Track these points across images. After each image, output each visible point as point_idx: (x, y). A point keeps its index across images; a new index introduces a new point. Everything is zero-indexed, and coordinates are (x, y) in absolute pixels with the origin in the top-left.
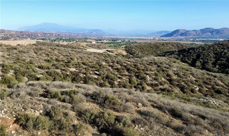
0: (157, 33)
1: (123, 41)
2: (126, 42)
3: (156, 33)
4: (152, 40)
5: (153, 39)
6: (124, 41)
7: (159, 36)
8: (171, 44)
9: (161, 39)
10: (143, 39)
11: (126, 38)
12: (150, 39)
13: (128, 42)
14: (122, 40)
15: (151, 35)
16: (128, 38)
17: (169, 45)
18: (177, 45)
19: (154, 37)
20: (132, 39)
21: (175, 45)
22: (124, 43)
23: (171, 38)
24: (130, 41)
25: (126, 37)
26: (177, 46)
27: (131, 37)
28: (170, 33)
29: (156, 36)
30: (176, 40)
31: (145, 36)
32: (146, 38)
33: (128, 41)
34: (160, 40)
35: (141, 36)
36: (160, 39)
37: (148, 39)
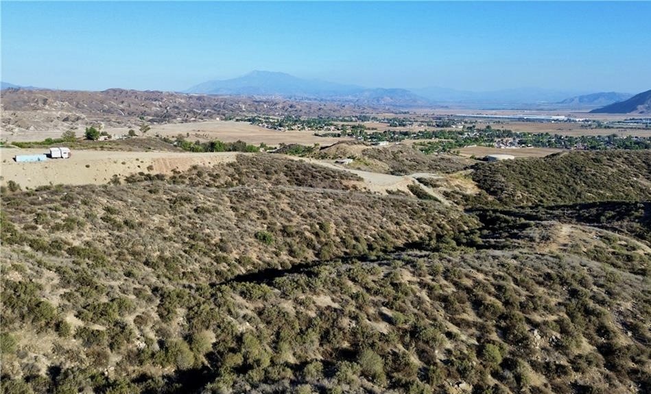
0: (581, 99)
1: (471, 128)
2: (479, 130)
3: (578, 99)
4: (562, 125)
5: (566, 119)
6: (474, 126)
7: (587, 108)
8: (626, 156)
9: (594, 121)
10: (534, 120)
11: (480, 117)
12: (557, 120)
13: (486, 131)
14: (466, 122)
15: (560, 105)
16: (485, 117)
17: (618, 161)
18: (644, 162)
19: (569, 112)
20: (497, 120)
21: (639, 162)
22: (472, 135)
23: (629, 116)
24: (493, 128)
25: (480, 112)
26: (644, 164)
27: (494, 111)
28: (624, 99)
29: (575, 109)
30: (644, 126)
31: (542, 110)
32: (543, 117)
33: (484, 127)
34: (590, 125)
35: (527, 108)
36: (588, 121)
37: (549, 121)
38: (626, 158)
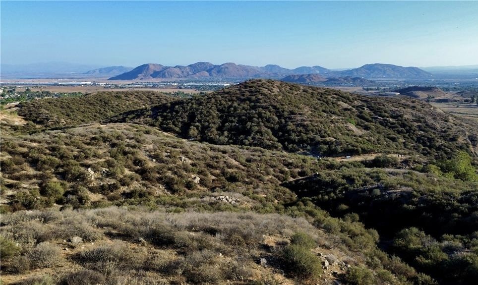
0: (100, 70)
1: (11, 91)
2: (19, 93)
3: (98, 71)
4: (90, 87)
5: (92, 84)
6: (14, 90)
7: (104, 77)
8: (136, 94)
9: (112, 85)
10: (67, 85)
11: (18, 84)
12: (86, 84)
13: (26, 93)
14: (5, 88)
15: (86, 75)
16: (23, 84)
17: (132, 97)
18: (147, 97)
19: (94, 79)
20: (35, 86)
21: (145, 97)
22: (12, 96)
23: (134, 81)
24: (32, 91)
25: (18, 80)
26: (147, 99)
27: (31, 80)
28: (129, 71)
29: (98, 78)
30: (144, 86)
31: (72, 78)
32: (74, 83)
33: (24, 90)
34: (110, 87)
35: (60, 77)
36: (108, 85)
37: (80, 85)
38: (136, 95)
